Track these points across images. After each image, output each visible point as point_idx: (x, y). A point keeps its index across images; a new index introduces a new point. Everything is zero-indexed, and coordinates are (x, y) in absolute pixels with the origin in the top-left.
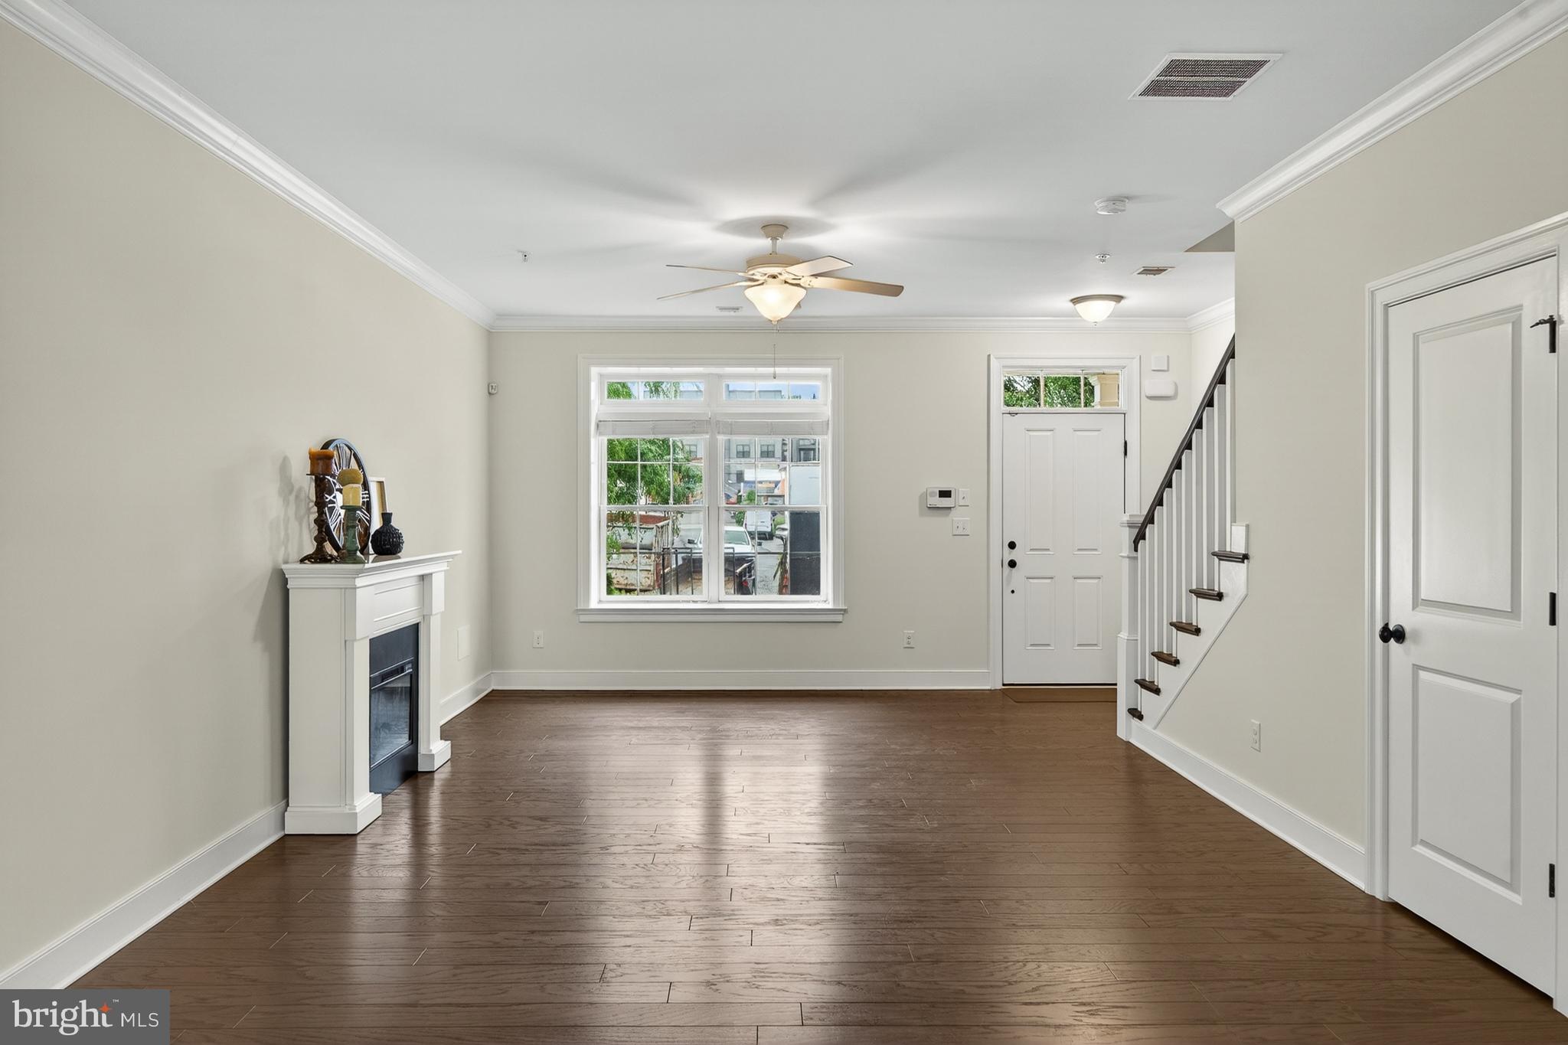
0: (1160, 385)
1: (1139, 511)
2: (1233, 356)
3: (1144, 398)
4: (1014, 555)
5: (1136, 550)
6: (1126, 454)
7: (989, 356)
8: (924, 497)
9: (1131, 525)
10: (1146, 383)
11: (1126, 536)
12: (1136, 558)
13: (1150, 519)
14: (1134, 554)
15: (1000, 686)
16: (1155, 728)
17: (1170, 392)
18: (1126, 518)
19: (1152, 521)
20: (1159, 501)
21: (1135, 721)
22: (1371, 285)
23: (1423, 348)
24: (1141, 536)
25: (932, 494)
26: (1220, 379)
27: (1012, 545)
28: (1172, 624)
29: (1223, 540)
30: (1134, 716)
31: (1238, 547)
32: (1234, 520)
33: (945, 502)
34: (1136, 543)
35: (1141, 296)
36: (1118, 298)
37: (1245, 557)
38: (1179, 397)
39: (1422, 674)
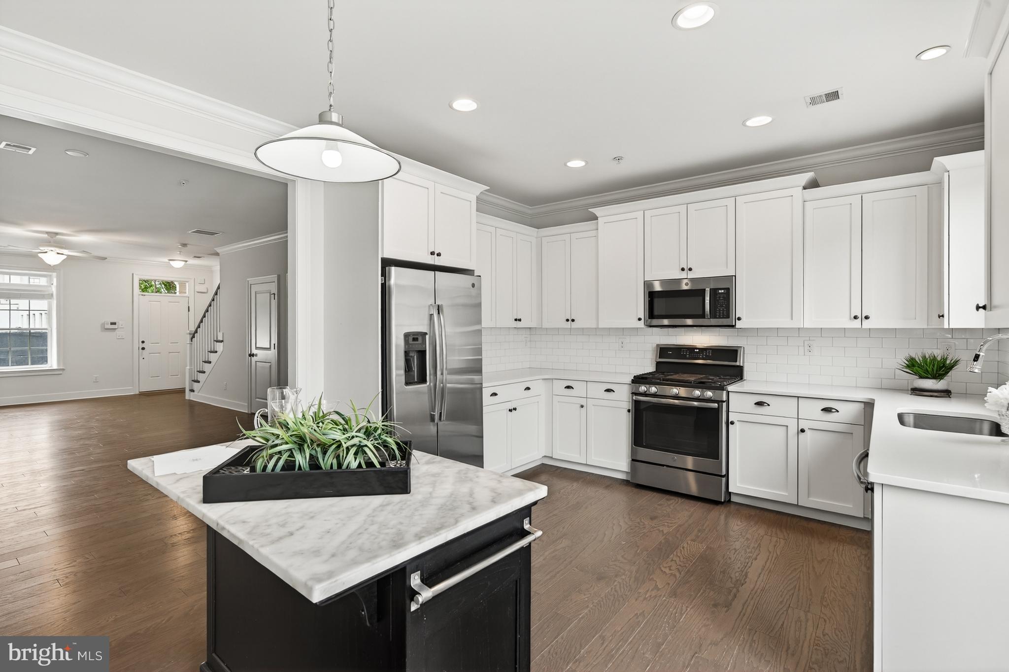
0: (202, 288)
1: (193, 330)
2: (219, 288)
3: (196, 292)
4: (144, 345)
5: (192, 341)
6: (189, 311)
7: (133, 274)
8: (103, 325)
9: (190, 334)
10: (196, 287)
11: (189, 337)
12: (192, 344)
13: (196, 332)
14: (191, 343)
15: (138, 393)
16: (198, 393)
17: (205, 291)
18: (188, 332)
19: (197, 332)
20: (199, 327)
21: (192, 393)
22: (248, 279)
23: (257, 295)
24: (193, 337)
25: (107, 324)
26: (216, 294)
27: (143, 342)
28: (203, 361)
29: (217, 338)
30: (191, 391)
31: (220, 338)
32: (219, 331)
33: (113, 327)
34: (192, 339)
35: (192, 261)
36: (186, 261)
37: (222, 341)
38: (209, 292)
39: (257, 363)
